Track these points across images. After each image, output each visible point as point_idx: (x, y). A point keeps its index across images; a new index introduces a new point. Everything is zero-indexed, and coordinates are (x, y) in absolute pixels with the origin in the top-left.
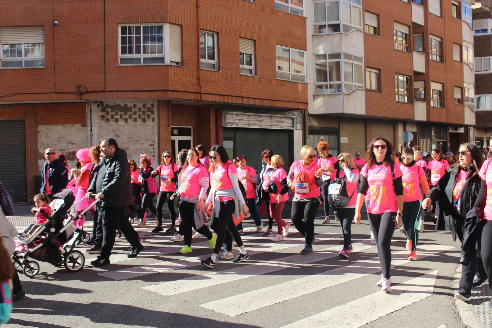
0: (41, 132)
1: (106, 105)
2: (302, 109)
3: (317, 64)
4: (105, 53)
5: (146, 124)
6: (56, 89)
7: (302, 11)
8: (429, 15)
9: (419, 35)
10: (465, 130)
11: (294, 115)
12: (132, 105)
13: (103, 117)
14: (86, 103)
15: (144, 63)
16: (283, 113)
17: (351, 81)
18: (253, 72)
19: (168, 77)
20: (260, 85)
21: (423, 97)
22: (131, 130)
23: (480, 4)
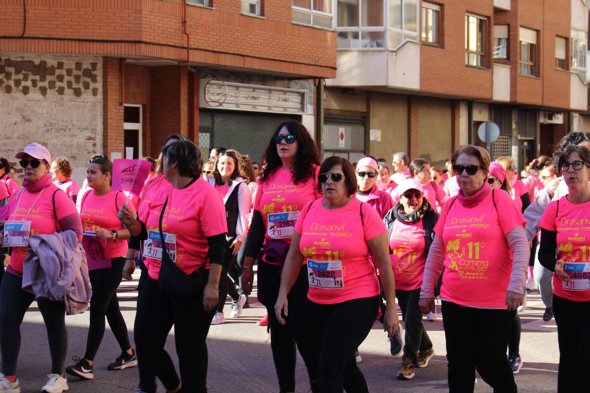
1: (6, 60)
2: (314, 78)
5: (81, 100)
10: (564, 119)
11: (302, 89)
12: (55, 63)
16: (286, 82)
17: (400, 26)
18: (258, 9)
19: (142, 17)
20: (269, 33)
21: (505, 57)
22: (52, 109)
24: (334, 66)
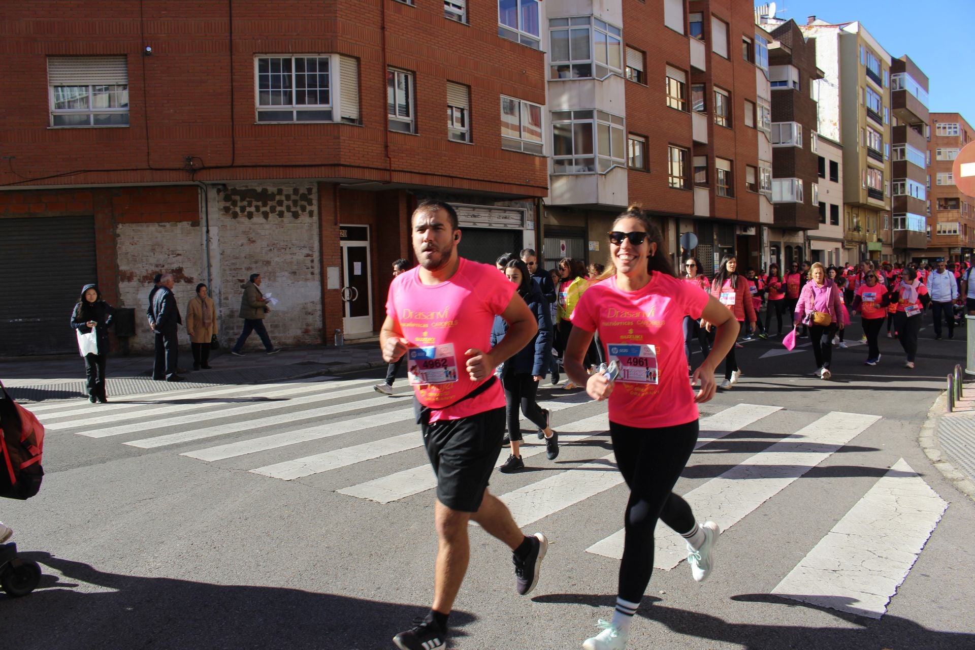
0: (122, 236)
1: (232, 189)
2: (533, 197)
3: (555, 127)
4: (232, 101)
5: (299, 222)
6: (151, 162)
7: (538, 42)
8: (713, 56)
9: (698, 85)
10: (756, 231)
11: (523, 207)
12: (275, 190)
13: (227, 210)
14: (198, 186)
15: (298, 119)
16: (507, 203)
17: (609, 154)
18: (467, 137)
19: (340, 142)
20: (479, 158)
21: (705, 181)
22: (274, 231)
23: (779, 43)
24: (544, 186)
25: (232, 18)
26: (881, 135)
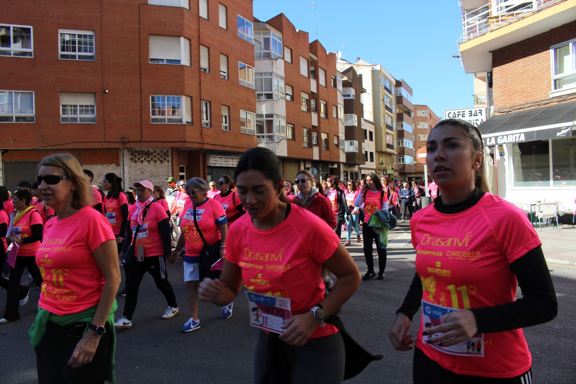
1: (134, 150)
5: (163, 165)
6: (106, 139)
7: (253, 85)
8: (320, 86)
9: (313, 100)
10: (338, 166)
12: (153, 151)
13: (132, 159)
14: (119, 149)
15: (168, 122)
17: (279, 133)
18: (228, 128)
19: (186, 132)
20: (233, 137)
21: (317, 143)
22: (152, 168)
23: (347, 78)
25: (142, 79)
26: (392, 118)
